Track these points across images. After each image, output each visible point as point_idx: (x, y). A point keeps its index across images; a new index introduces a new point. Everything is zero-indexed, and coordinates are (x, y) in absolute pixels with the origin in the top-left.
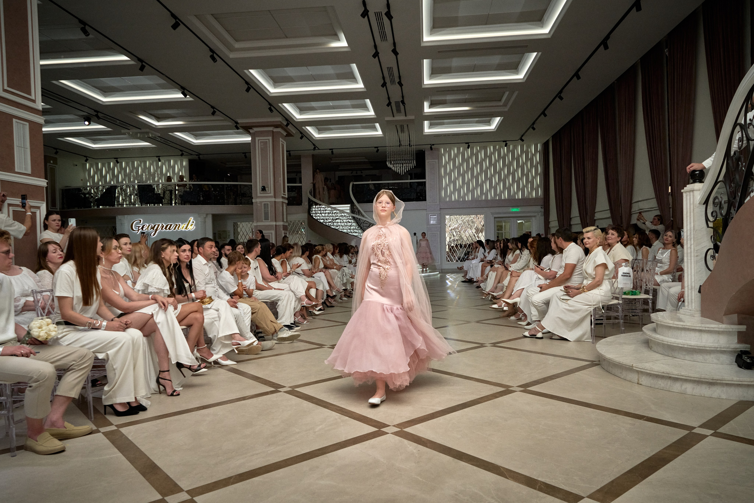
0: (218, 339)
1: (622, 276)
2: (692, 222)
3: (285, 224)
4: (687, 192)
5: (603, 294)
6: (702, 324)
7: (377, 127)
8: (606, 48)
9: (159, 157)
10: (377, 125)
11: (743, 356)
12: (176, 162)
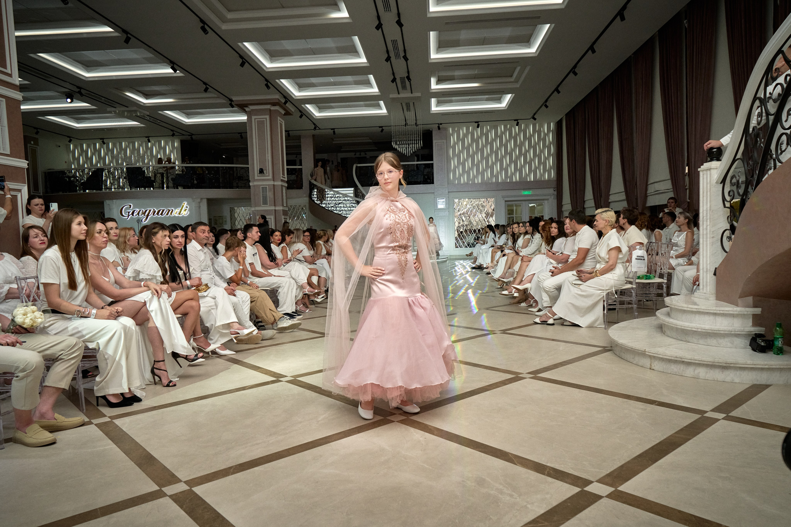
0: (215, 327)
1: (636, 259)
2: (709, 202)
3: (285, 209)
4: (704, 170)
5: (616, 278)
6: (717, 307)
7: (381, 105)
8: (623, 19)
9: (148, 137)
10: (382, 103)
11: (758, 339)
12: (166, 143)
